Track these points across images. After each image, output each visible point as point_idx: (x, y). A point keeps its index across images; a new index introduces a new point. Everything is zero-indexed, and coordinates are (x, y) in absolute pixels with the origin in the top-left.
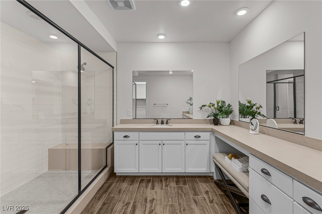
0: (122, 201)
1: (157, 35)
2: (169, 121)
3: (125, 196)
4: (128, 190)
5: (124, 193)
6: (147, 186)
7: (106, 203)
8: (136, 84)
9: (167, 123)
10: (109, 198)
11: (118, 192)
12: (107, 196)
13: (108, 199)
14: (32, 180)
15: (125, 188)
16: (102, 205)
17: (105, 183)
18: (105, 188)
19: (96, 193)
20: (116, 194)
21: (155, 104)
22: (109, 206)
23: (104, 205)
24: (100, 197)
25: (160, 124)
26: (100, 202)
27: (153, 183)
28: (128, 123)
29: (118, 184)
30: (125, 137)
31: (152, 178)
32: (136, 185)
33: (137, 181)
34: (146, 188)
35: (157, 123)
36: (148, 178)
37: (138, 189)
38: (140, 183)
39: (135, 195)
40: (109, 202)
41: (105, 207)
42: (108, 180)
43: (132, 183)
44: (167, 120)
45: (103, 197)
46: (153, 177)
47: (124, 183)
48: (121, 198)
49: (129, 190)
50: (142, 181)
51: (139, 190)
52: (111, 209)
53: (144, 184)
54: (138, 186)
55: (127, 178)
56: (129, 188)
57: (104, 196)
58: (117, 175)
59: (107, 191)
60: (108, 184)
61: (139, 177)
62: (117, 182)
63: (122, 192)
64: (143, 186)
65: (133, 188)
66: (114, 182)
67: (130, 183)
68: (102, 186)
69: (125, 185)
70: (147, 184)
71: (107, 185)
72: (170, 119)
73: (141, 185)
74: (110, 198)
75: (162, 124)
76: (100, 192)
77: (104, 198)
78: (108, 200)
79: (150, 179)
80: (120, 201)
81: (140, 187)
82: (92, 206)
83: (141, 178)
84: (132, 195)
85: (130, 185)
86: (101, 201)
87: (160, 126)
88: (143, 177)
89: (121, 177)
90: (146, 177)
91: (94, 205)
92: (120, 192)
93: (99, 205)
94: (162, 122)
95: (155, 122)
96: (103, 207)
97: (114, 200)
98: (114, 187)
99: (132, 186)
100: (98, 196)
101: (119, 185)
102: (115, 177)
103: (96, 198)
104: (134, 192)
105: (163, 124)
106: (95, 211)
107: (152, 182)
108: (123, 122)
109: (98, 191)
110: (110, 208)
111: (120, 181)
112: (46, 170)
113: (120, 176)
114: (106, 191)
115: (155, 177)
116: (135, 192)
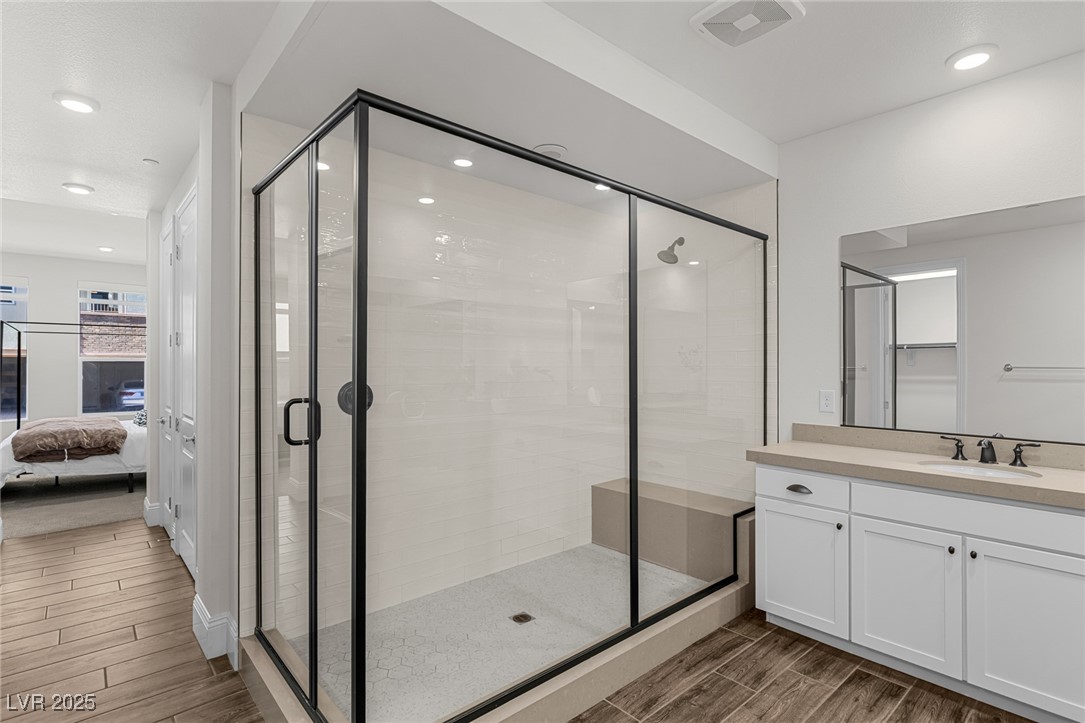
0: (755, 711)
1: (947, 60)
2: (1027, 452)
3: (772, 698)
4: (791, 687)
5: (773, 687)
6: (875, 705)
7: (704, 691)
8: (894, 284)
9: (1018, 459)
10: (719, 680)
11: (752, 674)
12: (714, 671)
13: (714, 683)
14: (555, 555)
15: (782, 676)
16: (692, 690)
17: (721, 630)
18: (716, 644)
19: (687, 650)
20: (745, 680)
21: (1008, 369)
22: (710, 705)
23: (698, 694)
24: (695, 666)
25: (976, 462)
26: (688, 679)
27: (910, 706)
28: (821, 442)
29: (762, 651)
30: (795, 488)
31: (910, 688)
32: (828, 684)
33: (838, 671)
34: (871, 711)
35: (959, 454)
36: (894, 681)
37: (829, 700)
38: (846, 683)
39: (811, 713)
40: (715, 691)
41: (700, 700)
42: (733, 624)
43: (815, 670)
44: (1019, 446)
45: (702, 671)
46: (921, 684)
47: (785, 658)
48: (757, 699)
49: (794, 685)
50: (859, 678)
51: (836, 705)
52: (713, 716)
53: (865, 694)
54: (836, 689)
55: (802, 646)
56: (798, 682)
57: (707, 667)
58: (767, 620)
59: (719, 657)
60: (730, 638)
61: (854, 659)
62: (763, 643)
63: (768, 684)
64: (857, 700)
65: (812, 686)
66: (752, 641)
67: (807, 666)
68: (711, 636)
69: (784, 665)
70: (878, 700)
71: (724, 639)
72: (1034, 444)
73: (849, 689)
74: (722, 682)
75: (983, 460)
76: (699, 651)
77: (704, 673)
78: (712, 685)
79: (900, 687)
80: (749, 706)
81: (843, 696)
82: (663, 678)
83: (857, 667)
84: (799, 708)
85: (807, 673)
86: (692, 677)
87: (971, 470)
88: (869, 668)
89: (780, 634)
90: (885, 673)
91: (670, 679)
92: (759, 678)
93: (684, 685)
94: (987, 454)
95: (948, 449)
96: (691, 697)
97: (733, 694)
98: (746, 655)
99: (810, 680)
100: (689, 658)
101: (765, 655)
102: (761, 626)
103: (681, 661)
104: (810, 703)
105: (993, 460)
106: (668, 695)
107: (907, 702)
108: (801, 433)
109: (695, 644)
110: (711, 711)
111: (771, 644)
112: (586, 539)
113: (780, 628)
114: (715, 656)
115: (930, 691)
116: (816, 704)
